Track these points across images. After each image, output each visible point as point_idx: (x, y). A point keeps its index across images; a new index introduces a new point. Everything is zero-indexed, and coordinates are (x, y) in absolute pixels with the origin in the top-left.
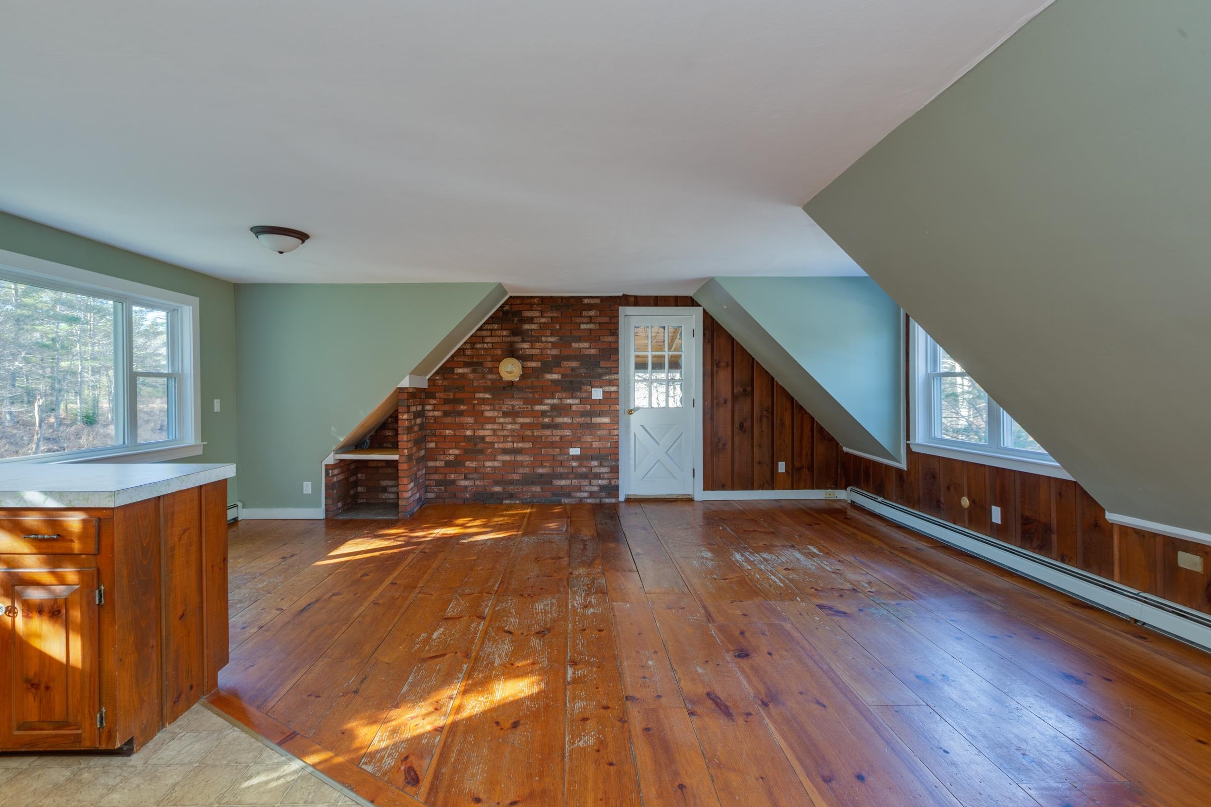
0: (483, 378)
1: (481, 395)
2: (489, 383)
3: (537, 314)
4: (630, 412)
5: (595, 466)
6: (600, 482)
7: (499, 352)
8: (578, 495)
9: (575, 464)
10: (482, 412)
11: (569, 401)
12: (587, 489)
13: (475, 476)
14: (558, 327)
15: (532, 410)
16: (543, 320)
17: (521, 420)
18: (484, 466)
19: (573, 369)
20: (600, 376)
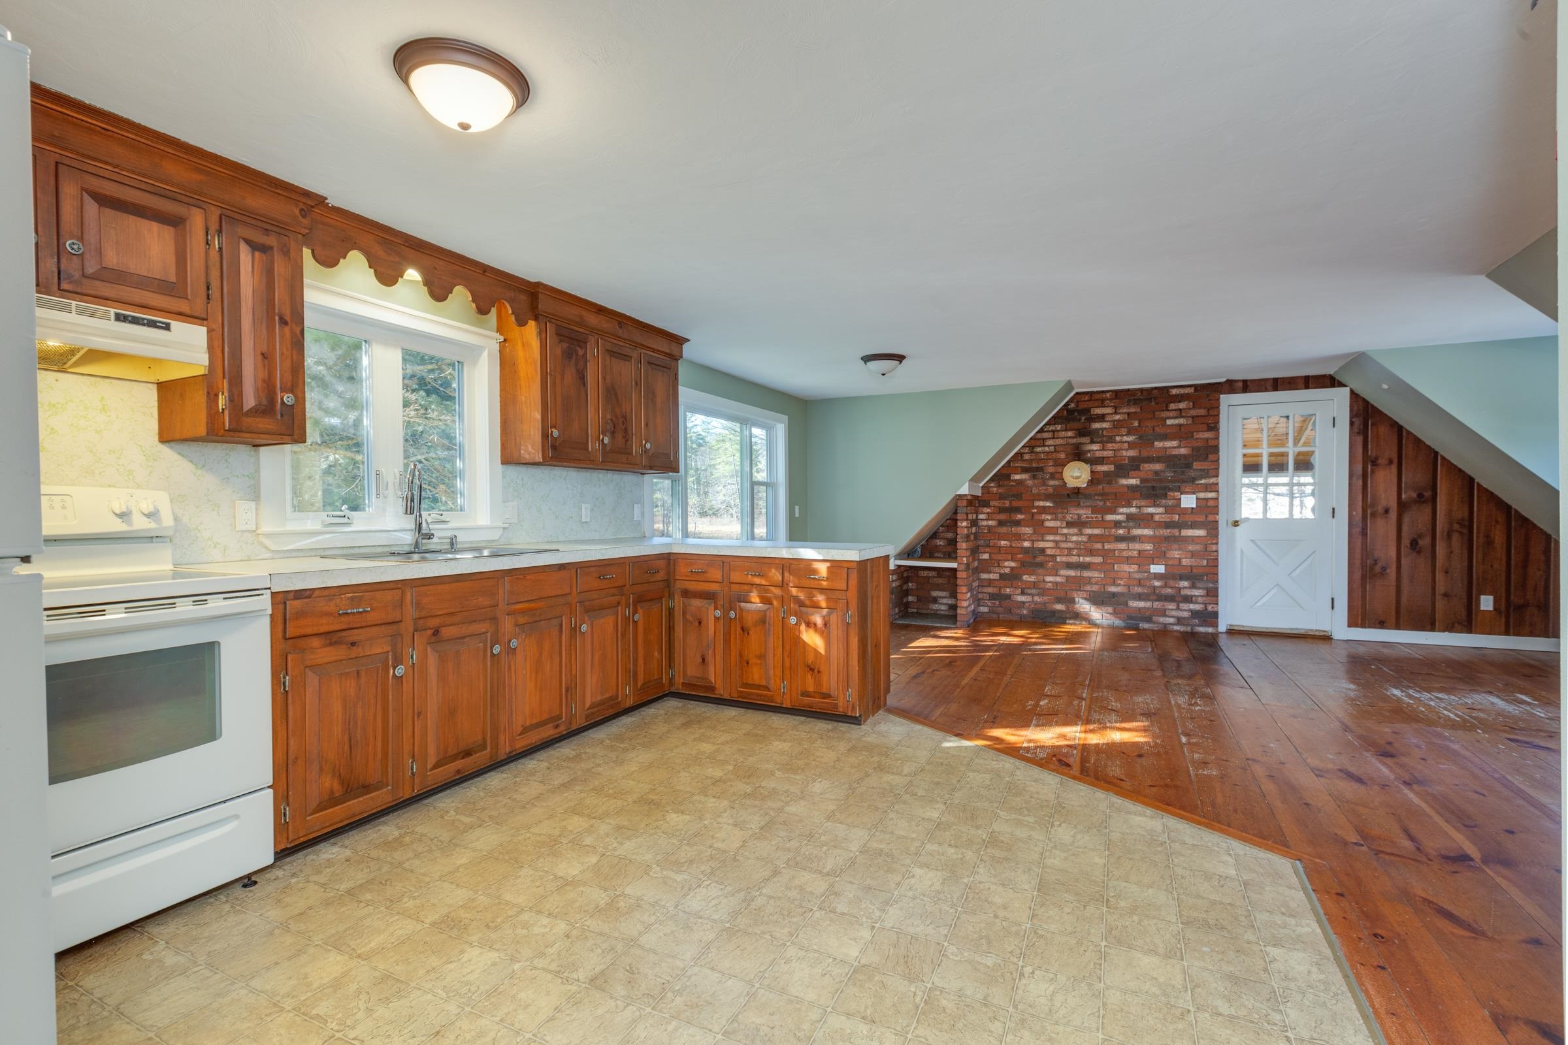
0: (1044, 484)
1: (1041, 503)
2: (1051, 490)
3: (1109, 410)
4: (1236, 524)
5: (1186, 588)
6: (1192, 606)
7: (1062, 456)
8: (1162, 620)
9: (1157, 583)
10: (1043, 522)
11: (1151, 510)
12: (1174, 613)
13: (1033, 591)
14: (1136, 424)
15: (1103, 520)
16: (1117, 417)
17: (1089, 531)
18: (1044, 580)
19: (1157, 473)
20: (1193, 480)
